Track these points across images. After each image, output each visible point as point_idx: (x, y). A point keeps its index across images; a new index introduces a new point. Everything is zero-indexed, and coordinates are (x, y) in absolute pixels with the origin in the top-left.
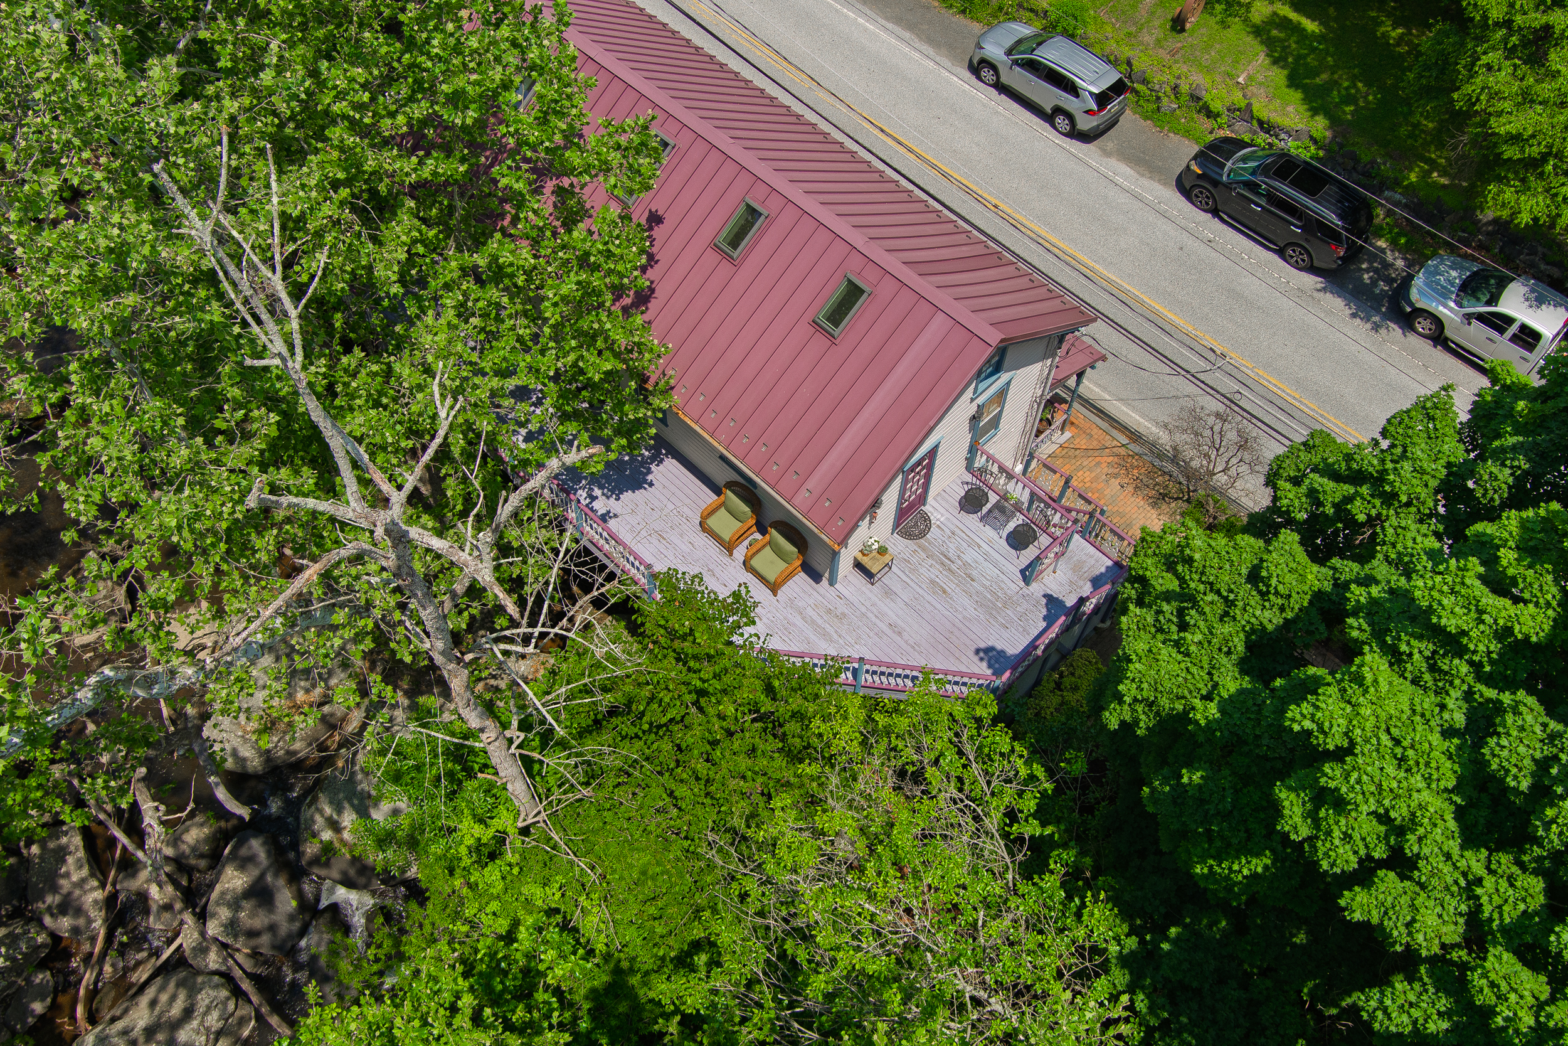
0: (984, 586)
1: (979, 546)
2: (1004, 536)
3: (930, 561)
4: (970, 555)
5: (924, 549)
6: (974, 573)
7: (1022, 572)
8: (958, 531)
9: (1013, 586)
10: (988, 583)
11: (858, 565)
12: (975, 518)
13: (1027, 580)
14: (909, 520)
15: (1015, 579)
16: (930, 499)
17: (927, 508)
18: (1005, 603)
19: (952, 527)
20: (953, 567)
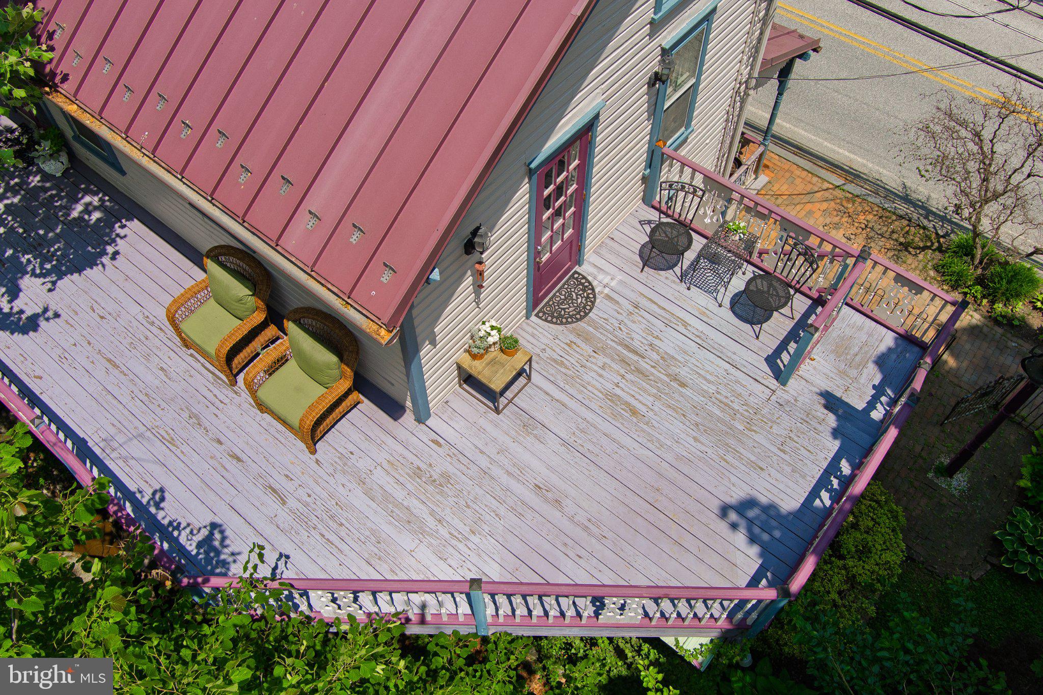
0: (704, 393)
1: (686, 324)
2: (727, 302)
3: (601, 359)
4: (671, 342)
5: (587, 338)
6: (684, 372)
7: (771, 360)
8: (643, 302)
9: (758, 388)
10: (712, 389)
11: (468, 379)
12: (669, 276)
13: (781, 375)
14: (557, 293)
15: (759, 375)
16: (589, 254)
17: (585, 269)
18: (749, 423)
19: (633, 296)
20: (643, 364)
